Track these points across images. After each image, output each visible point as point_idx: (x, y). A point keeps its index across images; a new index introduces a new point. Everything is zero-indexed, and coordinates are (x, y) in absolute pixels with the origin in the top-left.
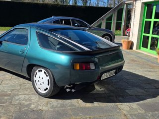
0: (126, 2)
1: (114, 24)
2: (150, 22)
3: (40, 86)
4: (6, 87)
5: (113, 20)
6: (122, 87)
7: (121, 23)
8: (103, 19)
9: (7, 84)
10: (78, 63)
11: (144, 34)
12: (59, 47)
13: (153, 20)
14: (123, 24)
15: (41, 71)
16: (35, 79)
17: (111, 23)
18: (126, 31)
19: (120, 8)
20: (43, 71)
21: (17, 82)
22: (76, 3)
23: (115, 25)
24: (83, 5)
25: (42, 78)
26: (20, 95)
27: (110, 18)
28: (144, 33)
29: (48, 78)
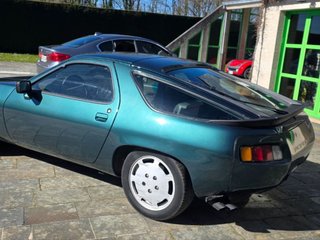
0: (228, 8)
1: (203, 51)
2: (298, 50)
3: (146, 195)
4: (55, 195)
5: (201, 43)
6: (300, 191)
7: (217, 50)
8: (182, 40)
9: (55, 188)
10: (249, 146)
11: (282, 75)
12: (185, 107)
13: (304, 46)
14: (221, 50)
15: (152, 161)
16: (132, 178)
17: (198, 48)
18: (228, 65)
19: (214, 19)
20: (157, 161)
21: (74, 184)
22: (111, 5)
23: (206, 53)
24: (124, 9)
25: (155, 178)
26: (100, 215)
27: (196, 40)
28: (283, 72)
29: (170, 177)
